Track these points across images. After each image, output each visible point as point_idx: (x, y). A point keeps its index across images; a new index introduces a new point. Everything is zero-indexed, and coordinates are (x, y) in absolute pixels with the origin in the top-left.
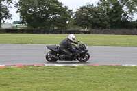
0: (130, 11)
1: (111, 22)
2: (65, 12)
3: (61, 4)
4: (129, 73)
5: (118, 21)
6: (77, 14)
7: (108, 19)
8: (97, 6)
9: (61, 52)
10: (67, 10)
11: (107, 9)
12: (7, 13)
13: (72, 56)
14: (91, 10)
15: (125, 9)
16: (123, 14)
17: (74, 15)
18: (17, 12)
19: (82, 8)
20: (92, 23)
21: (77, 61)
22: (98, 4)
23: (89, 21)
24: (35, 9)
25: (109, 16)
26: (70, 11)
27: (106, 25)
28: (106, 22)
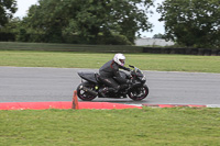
9: (101, 84)
12: (144, 22)
18: (161, 20)
24: (190, 16)
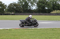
0: (32, 5)
1: (24, 10)
2: (3, 6)
3: (1, 2)
4: (31, 32)
5: (26, 9)
6: (9, 7)
7: (22, 8)
8: (17, 3)
10: (4, 5)
11: (22, 4)
13: (31, 24)
14: (15, 5)
15: (30, 4)
16: (29, 7)
17: (7, 7)
19: (11, 4)
20: (15, 10)
21: (33, 26)
22: (18, 2)
23: (14, 9)
25: (23, 7)
26: (6, 5)
27: (21, 11)
28: (21, 10)
